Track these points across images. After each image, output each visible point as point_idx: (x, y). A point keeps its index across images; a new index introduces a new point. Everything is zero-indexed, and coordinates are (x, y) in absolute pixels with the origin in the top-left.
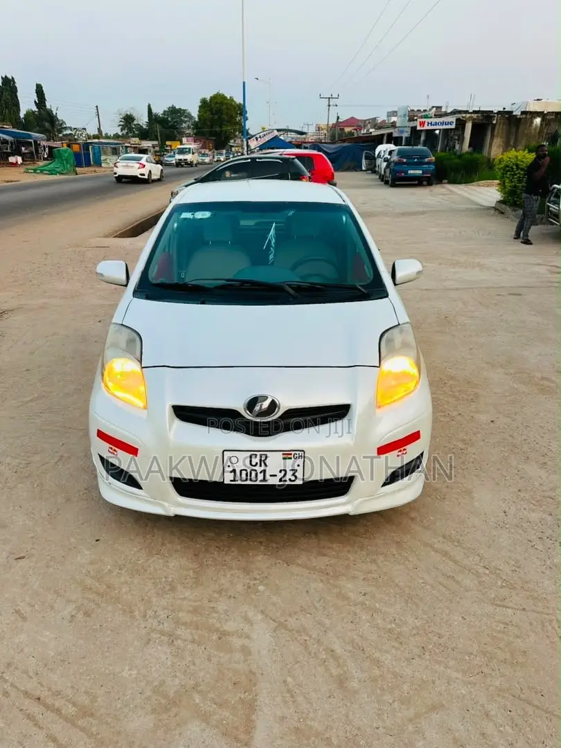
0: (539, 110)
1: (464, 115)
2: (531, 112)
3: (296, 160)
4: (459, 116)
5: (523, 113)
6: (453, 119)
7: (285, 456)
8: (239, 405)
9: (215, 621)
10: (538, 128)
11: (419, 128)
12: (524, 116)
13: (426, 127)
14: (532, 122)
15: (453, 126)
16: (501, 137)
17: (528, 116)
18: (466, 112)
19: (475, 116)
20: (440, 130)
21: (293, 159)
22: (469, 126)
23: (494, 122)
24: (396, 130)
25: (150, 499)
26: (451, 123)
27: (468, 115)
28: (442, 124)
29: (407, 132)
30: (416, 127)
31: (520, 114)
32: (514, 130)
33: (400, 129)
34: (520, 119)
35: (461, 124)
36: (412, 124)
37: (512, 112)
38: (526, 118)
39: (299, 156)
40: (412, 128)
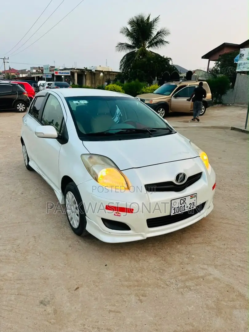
0: (101, 70)
1: (73, 70)
2: (99, 71)
3: (18, 85)
4: (72, 70)
5: (96, 71)
6: (69, 71)
7: (191, 197)
8: (173, 179)
9: (194, 274)
10: (102, 77)
11: (55, 74)
12: (96, 72)
13: (58, 74)
14: (99, 75)
15: (70, 74)
16: (89, 80)
17: (98, 72)
18: (74, 69)
19: (78, 71)
20: (64, 76)
21: (17, 84)
22: (76, 75)
23: (86, 74)
24: (44, 75)
25: (136, 234)
26: (68, 73)
27: (75, 70)
28: (65, 73)
29: (50, 76)
30: (54, 74)
31: (94, 71)
32: (93, 77)
33: (46, 74)
34: (95, 73)
35: (72, 74)
36: (52, 73)
37: (92, 70)
38: (97, 73)
39: (19, 84)
40: (52, 74)
